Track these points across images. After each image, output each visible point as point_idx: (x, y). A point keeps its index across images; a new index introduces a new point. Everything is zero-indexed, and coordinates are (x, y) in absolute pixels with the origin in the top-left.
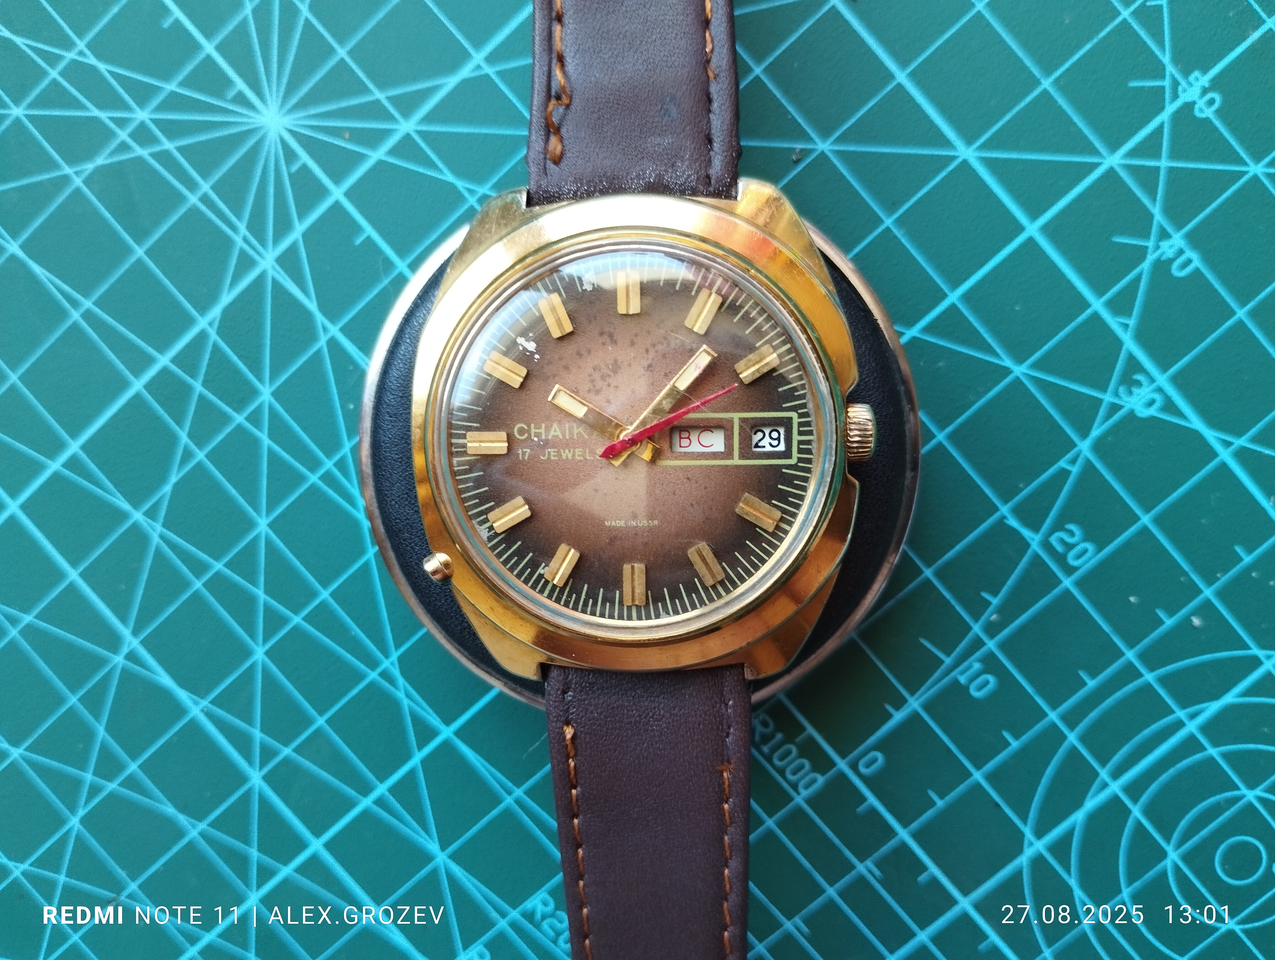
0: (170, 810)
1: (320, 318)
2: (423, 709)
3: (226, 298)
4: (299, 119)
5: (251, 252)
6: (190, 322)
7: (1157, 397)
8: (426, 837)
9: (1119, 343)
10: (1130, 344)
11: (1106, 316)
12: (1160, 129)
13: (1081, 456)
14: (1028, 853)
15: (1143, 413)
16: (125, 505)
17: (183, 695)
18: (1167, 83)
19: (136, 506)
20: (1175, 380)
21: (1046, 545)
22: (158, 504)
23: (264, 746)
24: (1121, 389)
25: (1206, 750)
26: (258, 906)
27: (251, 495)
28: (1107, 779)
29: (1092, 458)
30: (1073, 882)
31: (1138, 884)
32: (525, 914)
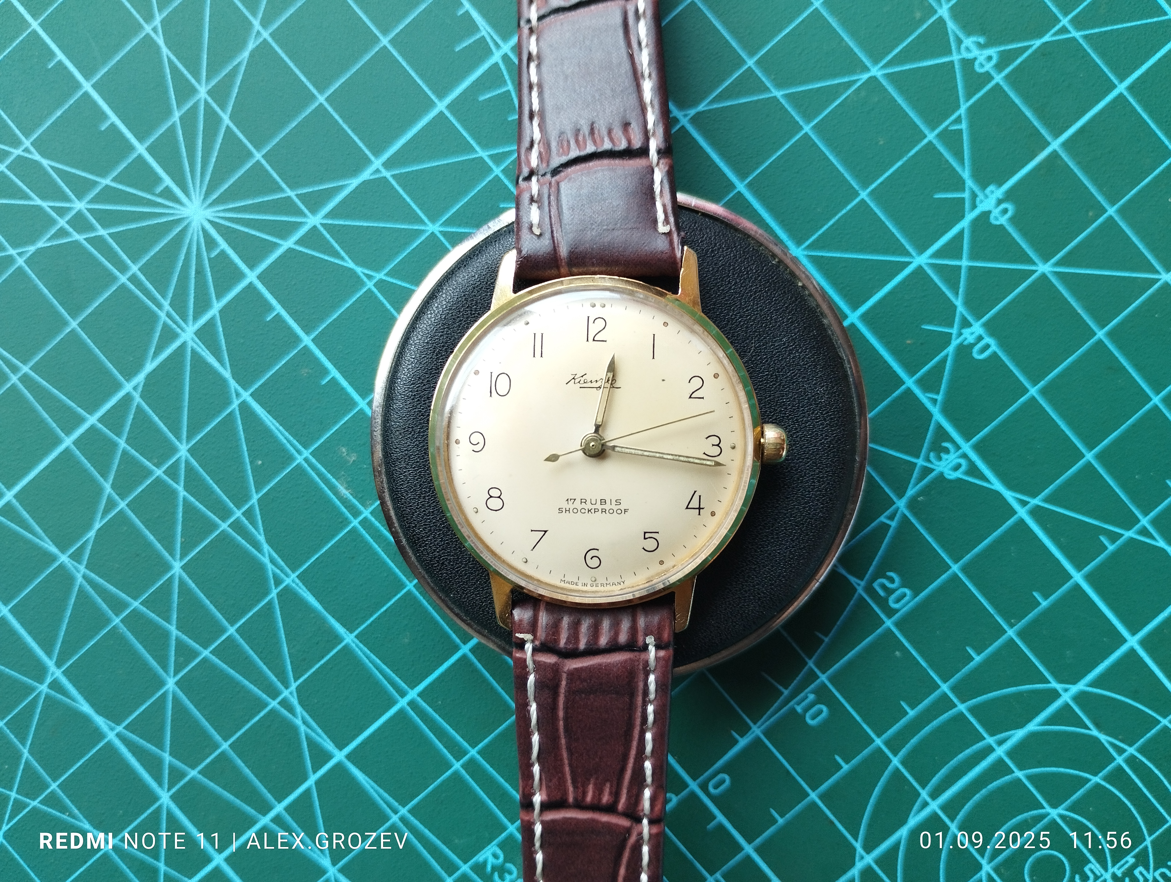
1: (233, 384)
2: (318, 735)
3: (150, 367)
4: (219, 211)
5: (174, 327)
6: (118, 386)
7: (963, 462)
9: (929, 416)
10: (938, 416)
11: (917, 392)
12: (962, 232)
13: (899, 513)
14: (859, 865)
15: (952, 475)
16: (53, 549)
17: (100, 721)
18: (966, 195)
19: (62, 549)
20: (978, 448)
21: (869, 588)
22: (82, 548)
23: (172, 768)
24: (932, 455)
25: (1013, 772)
27: (167, 541)
28: (927, 799)
29: (908, 514)
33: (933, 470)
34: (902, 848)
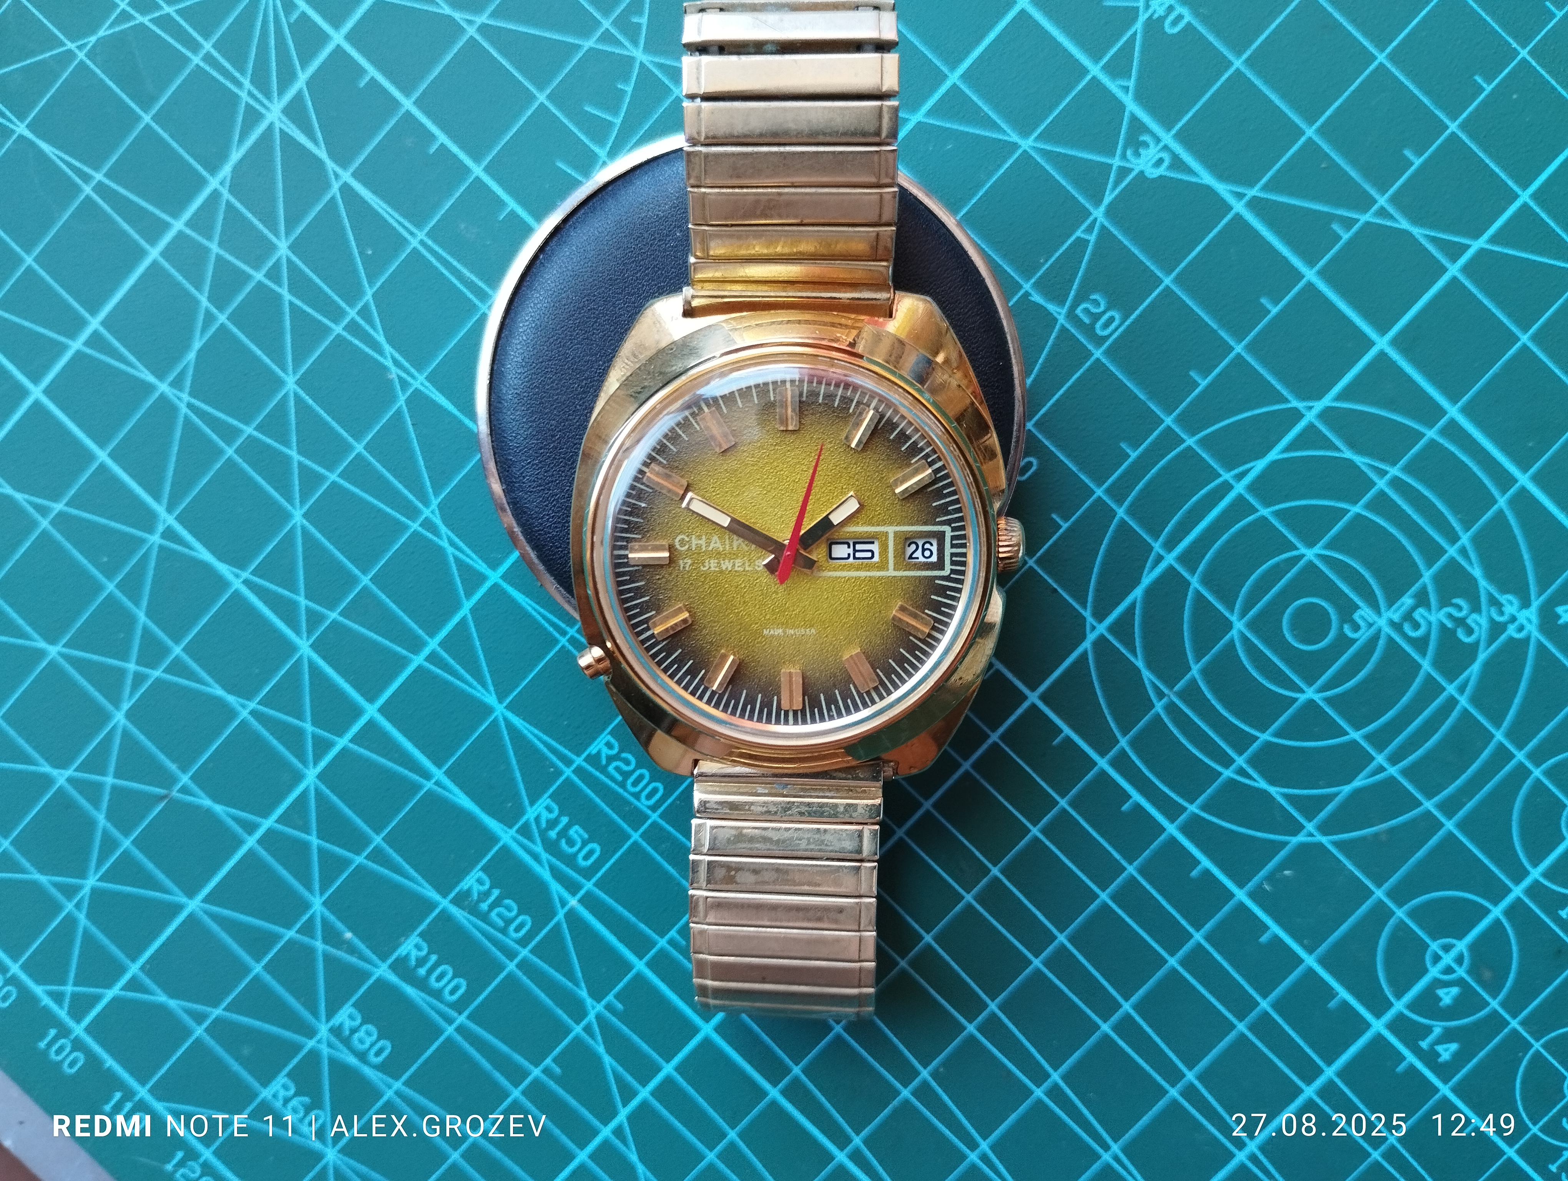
0: (219, 692)
1: (330, 165)
2: (467, 556)
3: (236, 156)
5: (258, 107)
6: (202, 182)
7: (1165, 155)
8: (483, 690)
9: (1122, 107)
10: (1132, 106)
11: (1106, 80)
13: (1097, 224)
14: (1091, 637)
15: (1153, 173)
16: (151, 378)
17: (223, 569)
19: (161, 377)
20: (1180, 137)
21: (1071, 315)
22: (182, 374)
23: (309, 613)
24: (1129, 153)
25: (1257, 511)
26: (315, 783)
27: (276, 354)
28: (1162, 552)
29: (1106, 224)
30: (1140, 664)
31: (1206, 658)
32: (590, 759)
33: (1130, 170)
34: (1138, 612)
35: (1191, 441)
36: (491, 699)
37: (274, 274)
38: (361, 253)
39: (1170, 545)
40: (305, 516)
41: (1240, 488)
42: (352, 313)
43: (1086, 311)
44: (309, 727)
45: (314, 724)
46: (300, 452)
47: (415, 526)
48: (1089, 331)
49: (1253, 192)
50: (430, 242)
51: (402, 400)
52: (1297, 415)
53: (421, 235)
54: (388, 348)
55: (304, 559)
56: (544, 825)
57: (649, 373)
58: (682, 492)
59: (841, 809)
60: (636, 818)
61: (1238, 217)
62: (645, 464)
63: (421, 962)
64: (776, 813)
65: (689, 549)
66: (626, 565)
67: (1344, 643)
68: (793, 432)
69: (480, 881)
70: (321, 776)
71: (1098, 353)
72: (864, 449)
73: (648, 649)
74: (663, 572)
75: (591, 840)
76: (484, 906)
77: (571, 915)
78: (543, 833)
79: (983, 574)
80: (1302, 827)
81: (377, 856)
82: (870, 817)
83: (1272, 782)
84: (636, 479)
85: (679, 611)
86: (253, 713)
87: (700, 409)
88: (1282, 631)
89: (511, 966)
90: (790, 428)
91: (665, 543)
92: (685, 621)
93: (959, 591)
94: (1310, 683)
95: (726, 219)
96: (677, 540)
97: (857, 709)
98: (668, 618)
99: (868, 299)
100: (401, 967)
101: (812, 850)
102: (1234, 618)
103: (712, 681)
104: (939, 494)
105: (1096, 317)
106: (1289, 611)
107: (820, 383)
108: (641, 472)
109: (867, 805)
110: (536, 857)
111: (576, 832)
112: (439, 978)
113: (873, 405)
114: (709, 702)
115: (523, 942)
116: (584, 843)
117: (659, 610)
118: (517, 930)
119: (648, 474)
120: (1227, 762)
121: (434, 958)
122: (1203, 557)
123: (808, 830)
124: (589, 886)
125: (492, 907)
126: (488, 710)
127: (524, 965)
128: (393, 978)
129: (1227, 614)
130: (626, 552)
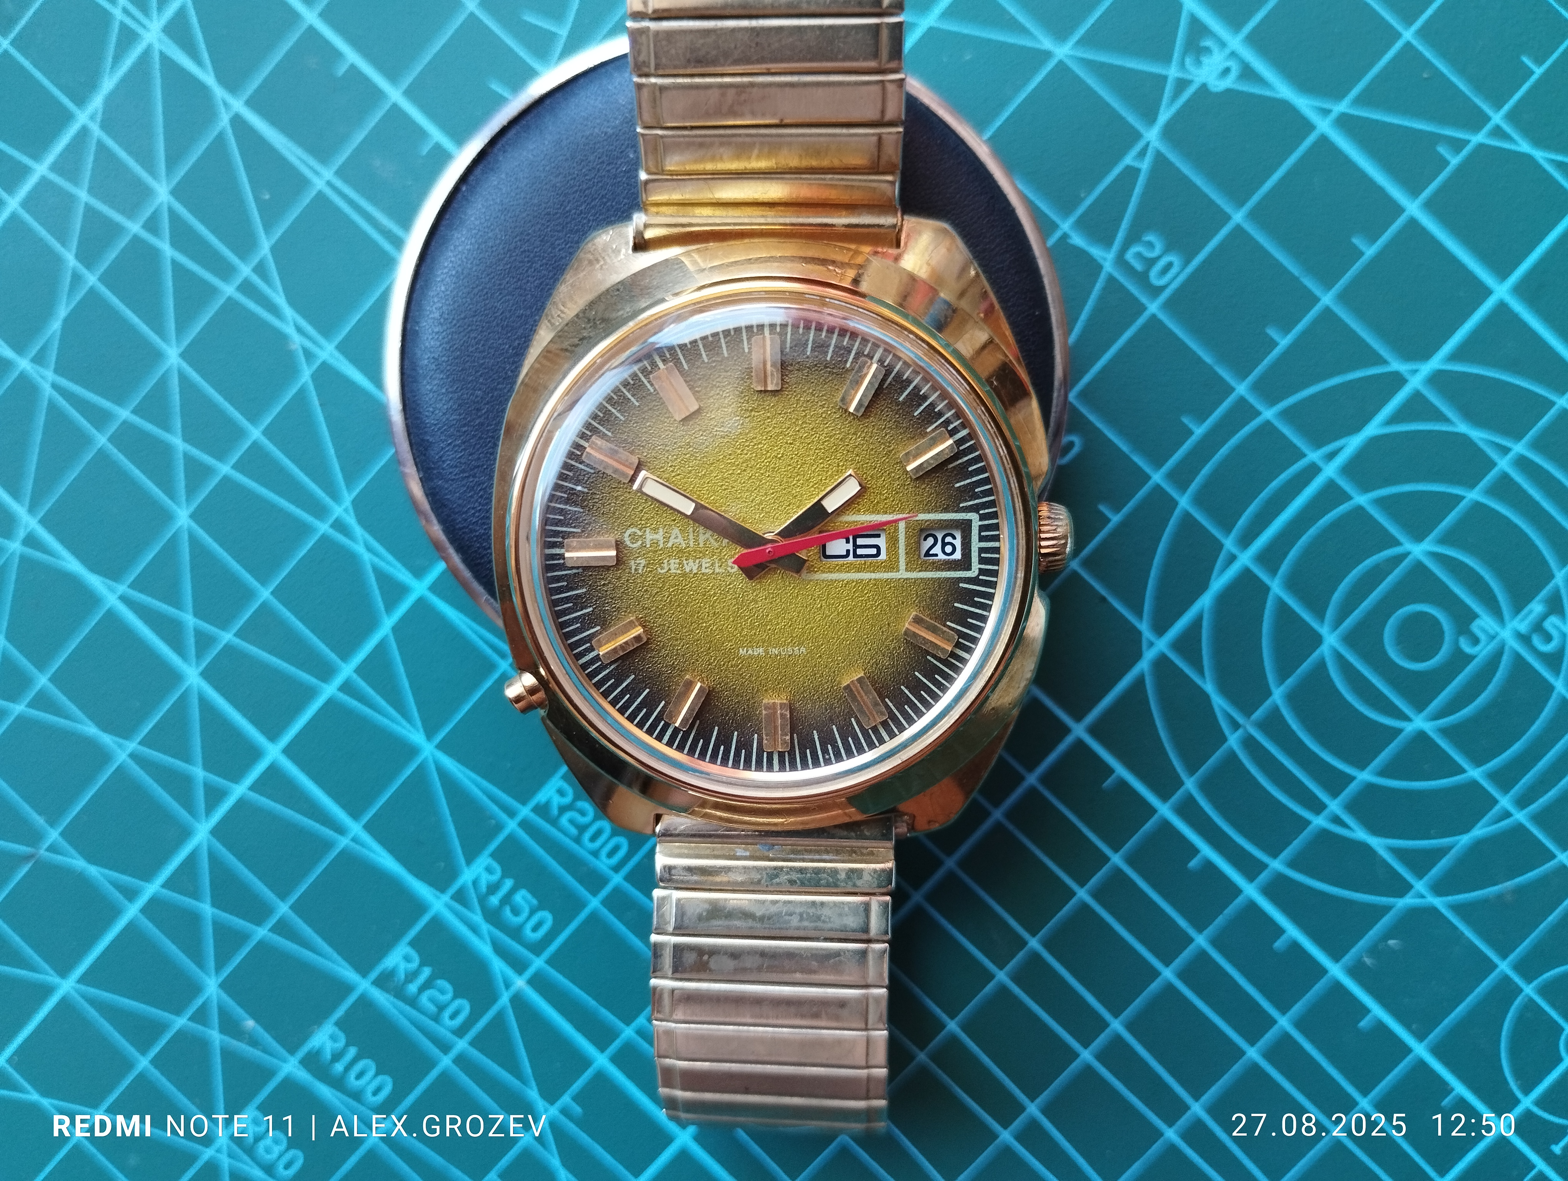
0: (91, 730)
1: (218, 92)
2: (388, 563)
3: (109, 83)
5: (134, 25)
6: (67, 117)
7: (1232, 64)
8: (408, 726)
9: (1178, 6)
10: (1190, 4)
13: (1150, 148)
14: (1149, 656)
15: (1219, 86)
16: (9, 353)
17: (95, 582)
19: (20, 351)
20: (1251, 41)
21: (1121, 261)
22: (46, 348)
23: (199, 634)
24: (1188, 61)
25: (1351, 498)
26: (208, 840)
27: (156, 322)
28: (1234, 550)
29: (1164, 150)
30: (1209, 687)
31: (1290, 681)
32: (537, 810)
33: (1190, 83)
34: (1205, 624)
35: (1269, 414)
36: (417, 737)
37: (152, 225)
38: (257, 199)
39: (1245, 541)
40: (193, 516)
41: (1330, 471)
42: (245, 270)
43: (1139, 255)
44: (199, 773)
45: (207, 767)
46: (186, 439)
47: (323, 528)
48: (1142, 278)
49: (1342, 107)
50: (339, 183)
51: (306, 375)
52: (1398, 380)
53: (328, 174)
54: (288, 312)
55: (192, 569)
56: (483, 888)
57: (589, 320)
58: (632, 473)
59: (843, 876)
60: (594, 881)
61: (1324, 140)
62: (582, 436)
63: (337, 1057)
64: (759, 882)
65: (643, 546)
66: (562, 567)
67: (1460, 659)
68: (774, 393)
69: (407, 959)
70: (215, 832)
71: (1153, 307)
72: (865, 415)
73: (591, 676)
74: (610, 575)
75: (541, 907)
76: (413, 988)
77: (518, 1001)
78: (482, 900)
79: (1021, 575)
80: (1410, 887)
81: (281, 928)
82: (879, 887)
83: (1375, 831)
84: (571, 455)
85: (631, 625)
86: (133, 756)
87: (654, 365)
88: (1383, 646)
89: (446, 1062)
90: (770, 387)
91: (612, 539)
92: (638, 638)
93: (991, 597)
94: (1420, 707)
95: (684, 119)
96: (627, 535)
97: (861, 751)
98: (615, 635)
99: (869, 226)
100: (312, 1062)
101: (805, 928)
102: (1324, 630)
103: (673, 716)
104: (963, 472)
105: (1151, 262)
106: (1392, 623)
107: (807, 328)
108: (577, 446)
109: (875, 871)
110: (474, 929)
111: (522, 897)
112: (359, 1076)
113: (877, 357)
114: (670, 744)
115: (460, 1032)
116: (532, 912)
117: (605, 625)
118: (453, 1017)
119: (588, 450)
120: (1318, 807)
121: (352, 1051)
122: (1285, 555)
123: (801, 903)
124: (538, 963)
125: (422, 989)
126: (412, 751)
127: (461, 1060)
128: (303, 1076)
129: (1315, 625)
130: (562, 551)
